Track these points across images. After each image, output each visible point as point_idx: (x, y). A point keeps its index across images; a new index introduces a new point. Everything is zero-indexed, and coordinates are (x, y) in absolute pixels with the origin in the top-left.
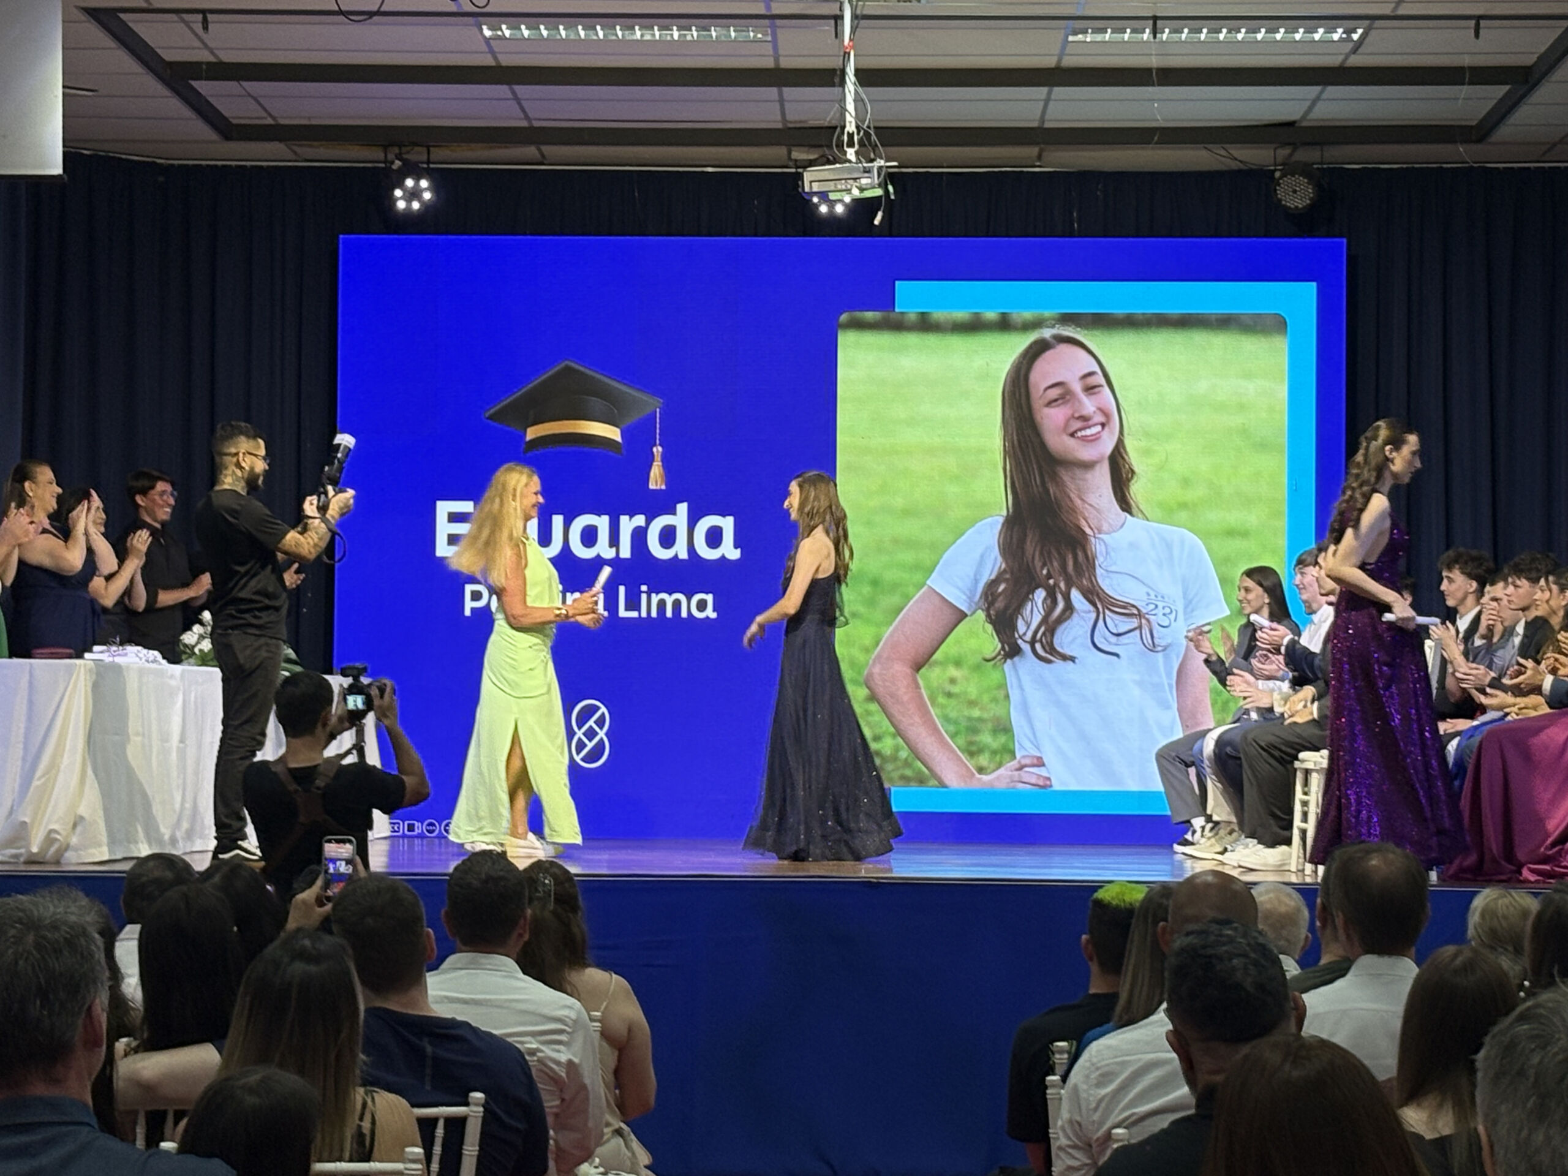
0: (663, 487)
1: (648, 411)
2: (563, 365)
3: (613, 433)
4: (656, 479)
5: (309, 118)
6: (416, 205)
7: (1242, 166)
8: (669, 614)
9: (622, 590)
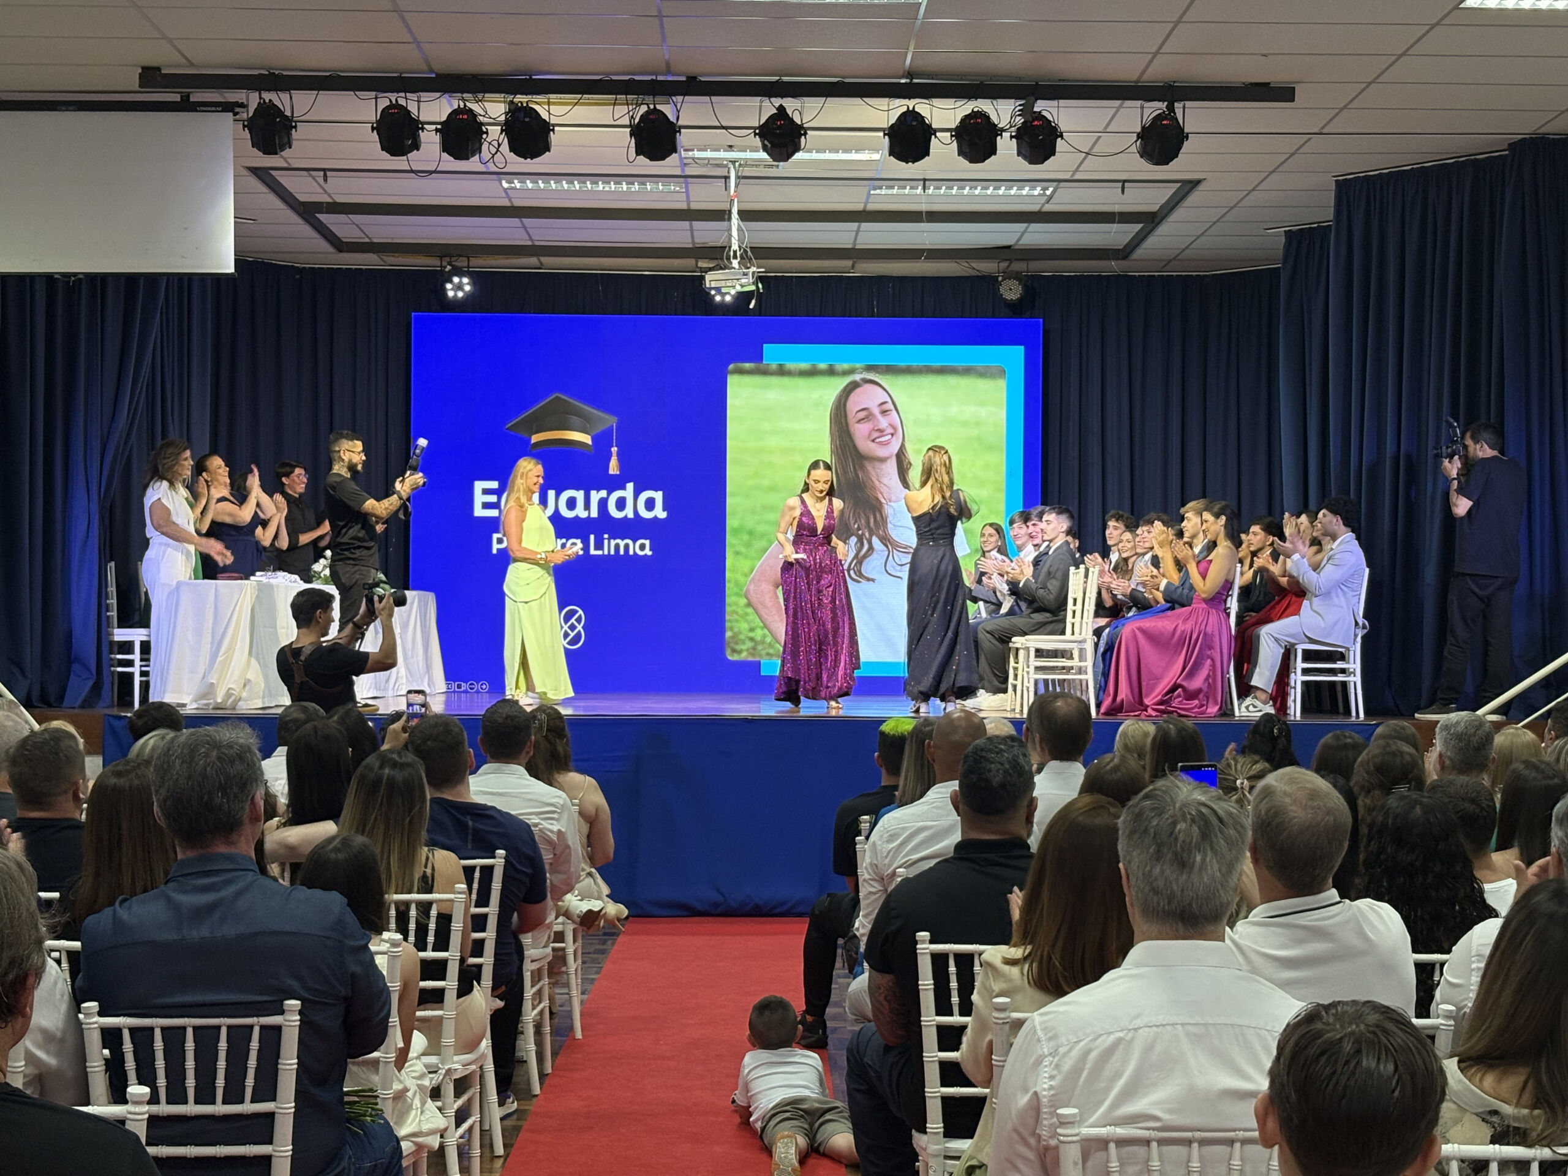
0: (618, 473)
1: (608, 425)
2: (554, 396)
3: (586, 439)
4: (614, 468)
5: (392, 239)
6: (460, 294)
7: (979, 274)
8: (622, 552)
9: (592, 537)
